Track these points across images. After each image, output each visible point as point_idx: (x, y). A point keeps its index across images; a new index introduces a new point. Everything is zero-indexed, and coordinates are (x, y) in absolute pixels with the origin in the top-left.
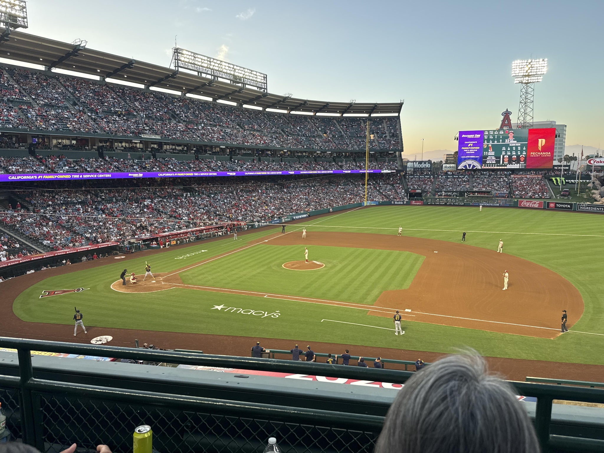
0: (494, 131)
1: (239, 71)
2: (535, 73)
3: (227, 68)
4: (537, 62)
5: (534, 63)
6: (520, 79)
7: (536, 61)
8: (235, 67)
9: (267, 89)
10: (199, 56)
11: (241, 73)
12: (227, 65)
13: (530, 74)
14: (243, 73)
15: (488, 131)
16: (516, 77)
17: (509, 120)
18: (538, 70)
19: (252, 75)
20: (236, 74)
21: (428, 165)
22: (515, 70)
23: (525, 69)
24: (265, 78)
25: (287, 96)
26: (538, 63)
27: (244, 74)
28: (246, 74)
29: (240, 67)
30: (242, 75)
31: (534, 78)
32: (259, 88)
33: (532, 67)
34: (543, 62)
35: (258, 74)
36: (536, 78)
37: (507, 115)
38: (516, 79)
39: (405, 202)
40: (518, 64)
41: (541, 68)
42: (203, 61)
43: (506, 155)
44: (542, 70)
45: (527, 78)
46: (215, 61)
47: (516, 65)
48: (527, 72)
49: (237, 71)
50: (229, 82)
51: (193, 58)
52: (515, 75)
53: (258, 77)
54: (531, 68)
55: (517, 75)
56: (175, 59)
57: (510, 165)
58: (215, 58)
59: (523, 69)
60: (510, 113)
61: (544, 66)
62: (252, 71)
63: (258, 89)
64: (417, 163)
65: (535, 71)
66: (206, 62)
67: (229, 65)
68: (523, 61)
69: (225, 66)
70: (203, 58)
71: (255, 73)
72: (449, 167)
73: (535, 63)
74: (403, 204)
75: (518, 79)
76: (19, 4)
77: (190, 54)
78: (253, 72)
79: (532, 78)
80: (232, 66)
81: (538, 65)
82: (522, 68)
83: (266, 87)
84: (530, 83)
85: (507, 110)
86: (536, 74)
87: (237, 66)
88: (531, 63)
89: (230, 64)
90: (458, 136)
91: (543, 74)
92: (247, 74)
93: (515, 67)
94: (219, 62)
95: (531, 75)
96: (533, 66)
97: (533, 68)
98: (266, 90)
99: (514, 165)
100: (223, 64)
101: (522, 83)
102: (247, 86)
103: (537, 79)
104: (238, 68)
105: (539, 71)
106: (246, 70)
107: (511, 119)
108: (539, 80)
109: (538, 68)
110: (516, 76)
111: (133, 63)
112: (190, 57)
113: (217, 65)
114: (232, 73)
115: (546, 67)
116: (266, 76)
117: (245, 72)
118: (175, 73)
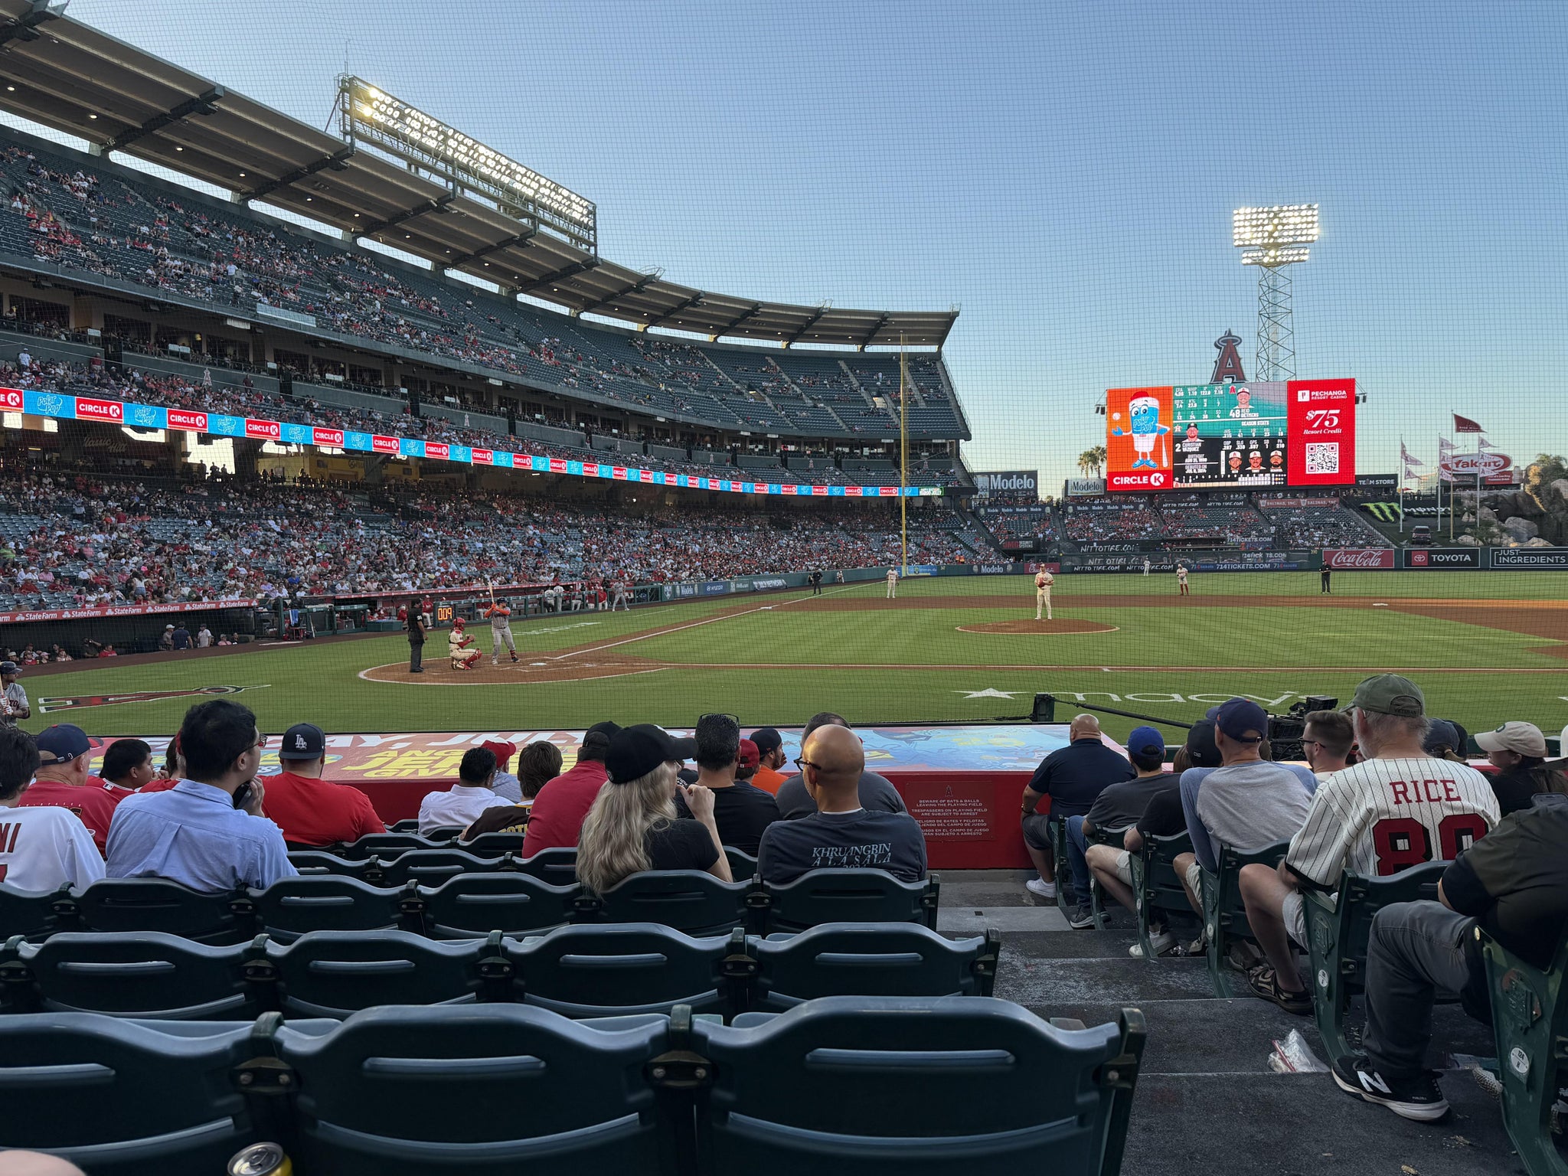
0: (1200, 388)
1: (524, 180)
2: (1291, 240)
3: (491, 163)
4: (1294, 210)
5: (1287, 214)
6: (1255, 254)
7: (1291, 208)
8: (513, 166)
9: (596, 246)
11: (529, 187)
12: (492, 154)
13: (1280, 240)
14: (535, 185)
15: (1185, 388)
16: (1247, 247)
17: (1237, 361)
18: (1298, 233)
19: (560, 198)
20: (517, 186)
21: (1026, 483)
22: (1242, 230)
23: (1266, 228)
24: (592, 213)
25: (648, 273)
26: (1296, 214)
27: (537, 191)
28: (542, 190)
29: (528, 168)
30: (530, 193)
31: (1290, 252)
32: (574, 241)
33: (1284, 225)
34: (1310, 213)
35: (573, 197)
36: (1296, 252)
37: (1228, 347)
38: (1245, 255)
40: (1248, 217)
41: (1304, 226)
42: (425, 130)
43: (1234, 449)
44: (1310, 232)
45: (1272, 253)
46: (460, 137)
47: (1242, 217)
48: (1271, 235)
49: (518, 177)
50: (493, 206)
51: (397, 115)
52: (1241, 243)
53: (574, 206)
54: (1280, 227)
55: (1247, 243)
56: (345, 112)
57: (1245, 476)
59: (1260, 229)
60: (1237, 341)
61: (1313, 222)
62: (558, 186)
63: (571, 241)
64: (999, 476)
65: (1291, 233)
66: (434, 134)
67: (498, 158)
68: (1260, 210)
69: (487, 157)
70: (427, 121)
71: (566, 193)
72: (1084, 488)
73: (1291, 214)
75: (1250, 255)
77: (389, 100)
78: (560, 190)
79: (1285, 252)
80: (504, 161)
81: (1298, 220)
82: (1257, 226)
83: (592, 240)
84: (1281, 263)
85: (1230, 334)
86: (1293, 242)
87: (518, 163)
88: (1281, 215)
89: (501, 154)
90: (1103, 402)
91: (1313, 241)
92: (547, 192)
93: (1242, 224)
94: (470, 143)
95: (1283, 244)
96: (1285, 221)
97: (1286, 227)
98: (592, 248)
99: (1257, 475)
100: (482, 149)
101: (1261, 264)
102: (543, 228)
103: (1298, 254)
104: (523, 171)
105: (1302, 235)
106: (543, 181)
107: (1240, 355)
108: (1303, 258)
109: (1299, 227)
110: (1244, 245)
111: (217, 97)
112: (390, 112)
113: (464, 149)
114: (506, 180)
115: (1316, 225)
116: (595, 208)
117: (539, 185)
118: (339, 156)
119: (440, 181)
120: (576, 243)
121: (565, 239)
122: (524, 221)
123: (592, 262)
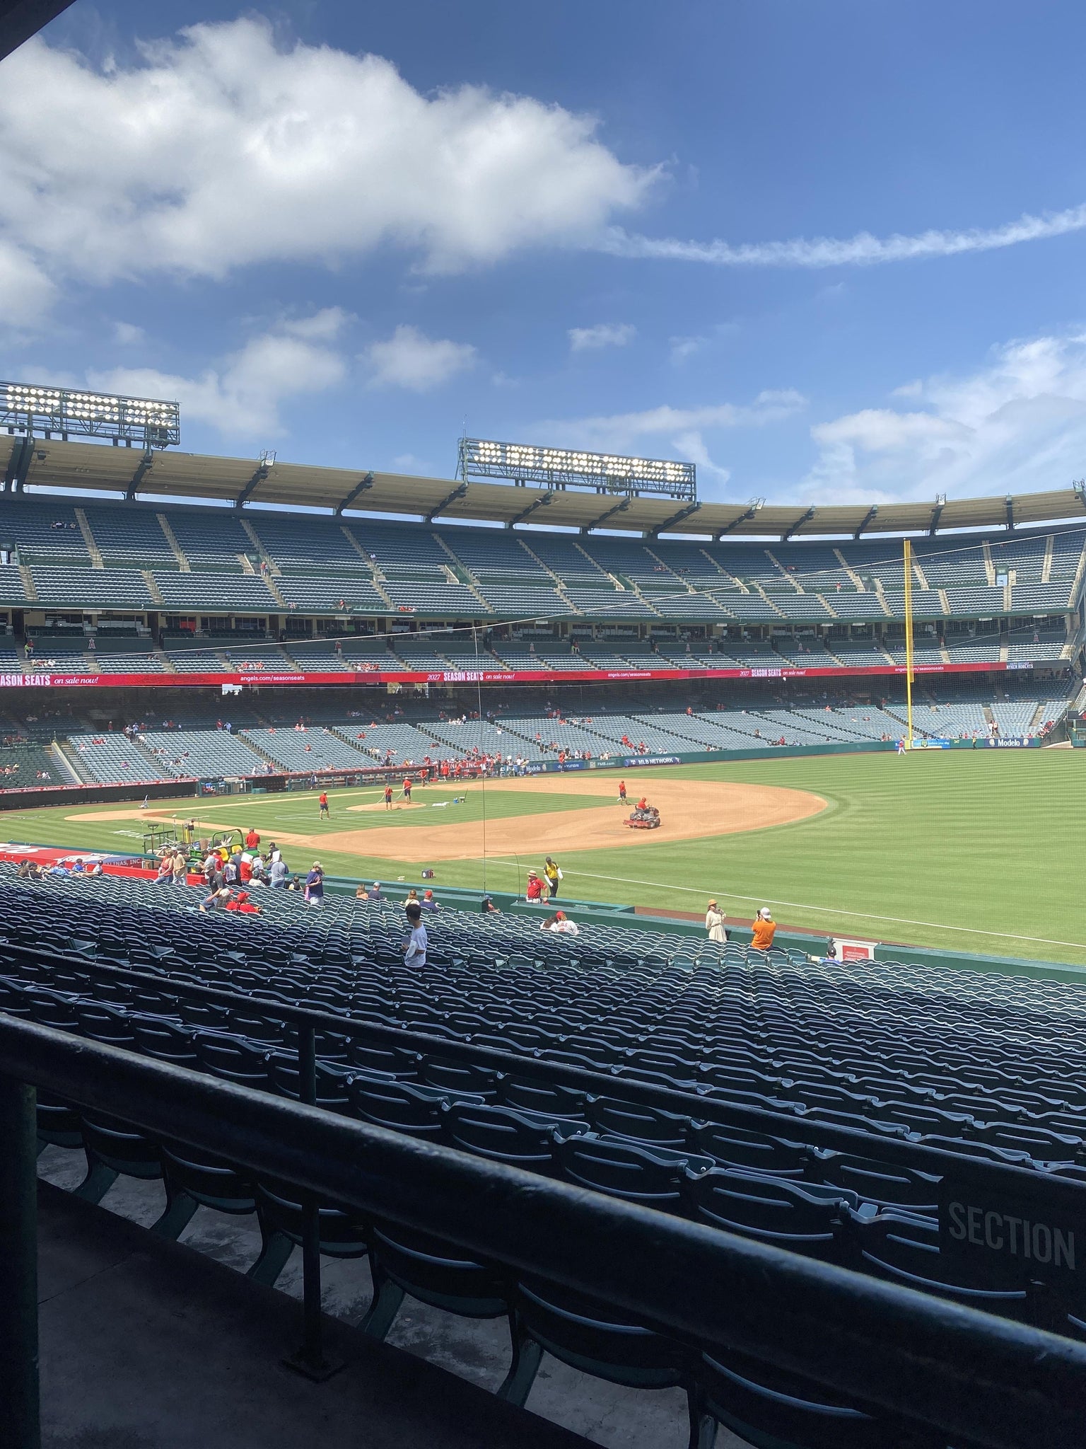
1: (616, 466)
3: (584, 463)
8: (606, 459)
9: (696, 495)
10: (513, 448)
11: (622, 470)
12: (584, 457)
14: (628, 468)
19: (653, 470)
20: (609, 472)
24: (691, 471)
27: (629, 471)
28: (635, 469)
29: (619, 457)
30: (623, 474)
32: (676, 496)
35: (668, 465)
39: (1026, 742)
42: (523, 456)
46: (555, 453)
49: (610, 466)
50: (591, 490)
51: (499, 453)
53: (670, 472)
58: (550, 446)
62: (653, 461)
63: (672, 496)
66: (531, 457)
67: (590, 457)
69: (580, 460)
70: (526, 450)
71: (659, 465)
74: (1022, 747)
76: (167, 408)
77: (493, 446)
78: (653, 464)
80: (596, 458)
83: (693, 492)
87: (610, 456)
89: (592, 454)
92: (639, 469)
94: (563, 454)
98: (694, 497)
102: (642, 495)
104: (615, 460)
106: (634, 462)
111: (374, 480)
112: (493, 453)
113: (558, 460)
114: (599, 470)
116: (695, 466)
117: (632, 465)
118: (461, 490)
119: (545, 486)
120: (679, 497)
121: (667, 497)
122: (623, 493)
123: (694, 508)
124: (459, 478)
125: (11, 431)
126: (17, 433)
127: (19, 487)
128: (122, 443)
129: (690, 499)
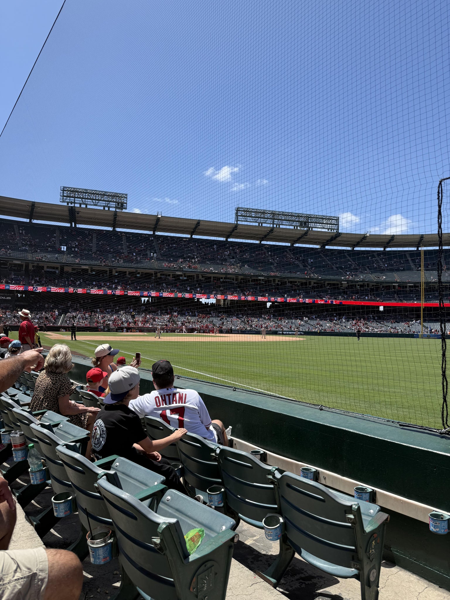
9: (339, 230)
56: (236, 216)
63: (328, 230)
111: (200, 222)
120: (331, 231)
121: (326, 230)
123: (338, 235)
124: (236, 223)
125: (68, 204)
126: (70, 205)
127: (75, 225)
128: (107, 209)
129: (337, 231)
